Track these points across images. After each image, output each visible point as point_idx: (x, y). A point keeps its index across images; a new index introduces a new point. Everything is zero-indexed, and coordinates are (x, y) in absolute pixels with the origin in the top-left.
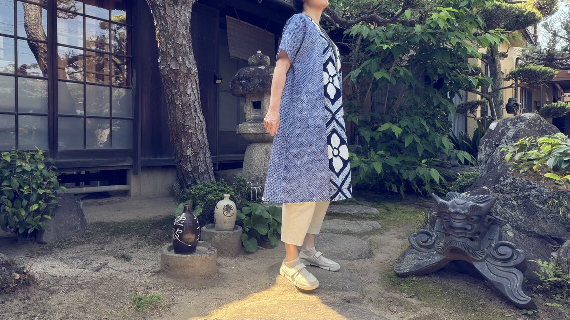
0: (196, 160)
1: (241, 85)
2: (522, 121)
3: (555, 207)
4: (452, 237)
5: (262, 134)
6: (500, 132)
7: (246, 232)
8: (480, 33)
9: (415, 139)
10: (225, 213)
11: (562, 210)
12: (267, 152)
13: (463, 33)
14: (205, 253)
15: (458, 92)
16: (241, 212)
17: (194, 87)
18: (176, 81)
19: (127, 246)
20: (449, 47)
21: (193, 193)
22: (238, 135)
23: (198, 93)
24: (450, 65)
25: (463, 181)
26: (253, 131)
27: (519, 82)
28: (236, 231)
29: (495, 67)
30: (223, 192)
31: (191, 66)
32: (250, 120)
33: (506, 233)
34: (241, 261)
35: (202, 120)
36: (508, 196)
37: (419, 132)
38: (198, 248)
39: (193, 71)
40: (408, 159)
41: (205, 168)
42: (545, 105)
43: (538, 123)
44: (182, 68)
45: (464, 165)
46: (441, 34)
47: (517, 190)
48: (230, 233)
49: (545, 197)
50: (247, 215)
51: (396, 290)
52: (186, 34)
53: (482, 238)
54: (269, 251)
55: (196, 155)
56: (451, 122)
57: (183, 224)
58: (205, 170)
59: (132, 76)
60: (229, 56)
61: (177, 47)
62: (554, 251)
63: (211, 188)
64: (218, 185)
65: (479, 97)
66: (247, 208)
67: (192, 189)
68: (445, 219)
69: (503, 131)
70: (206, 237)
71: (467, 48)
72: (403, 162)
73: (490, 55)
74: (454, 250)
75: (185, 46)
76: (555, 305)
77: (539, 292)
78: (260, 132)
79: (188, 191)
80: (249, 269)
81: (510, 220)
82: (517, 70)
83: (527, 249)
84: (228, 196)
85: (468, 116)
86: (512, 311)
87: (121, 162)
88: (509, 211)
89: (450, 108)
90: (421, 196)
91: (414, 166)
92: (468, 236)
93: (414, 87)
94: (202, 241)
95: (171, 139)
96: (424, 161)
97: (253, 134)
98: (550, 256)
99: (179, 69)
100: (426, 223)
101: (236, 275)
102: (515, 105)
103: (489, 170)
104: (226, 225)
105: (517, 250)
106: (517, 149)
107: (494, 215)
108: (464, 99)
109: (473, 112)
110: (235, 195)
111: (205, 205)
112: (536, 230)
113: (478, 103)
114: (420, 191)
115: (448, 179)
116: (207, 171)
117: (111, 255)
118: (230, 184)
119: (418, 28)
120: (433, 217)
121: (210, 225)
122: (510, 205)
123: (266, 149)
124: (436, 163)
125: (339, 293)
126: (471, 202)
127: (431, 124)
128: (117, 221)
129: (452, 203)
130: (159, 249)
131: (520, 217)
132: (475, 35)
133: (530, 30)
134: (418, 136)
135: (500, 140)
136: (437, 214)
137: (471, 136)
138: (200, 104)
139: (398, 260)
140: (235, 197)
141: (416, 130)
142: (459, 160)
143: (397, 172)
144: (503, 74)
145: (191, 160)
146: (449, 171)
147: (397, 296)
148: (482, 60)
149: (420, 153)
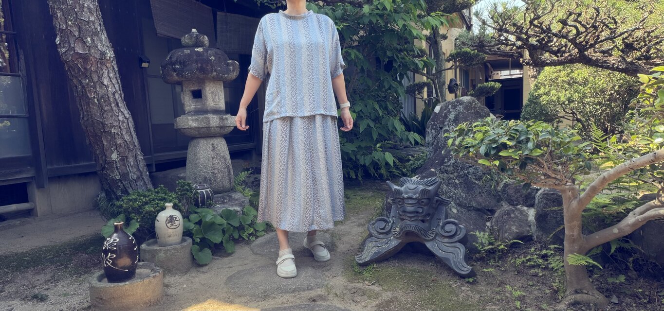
0: (124, 165)
1: (175, 70)
2: (461, 104)
3: (488, 181)
4: (407, 221)
5: (206, 127)
6: (443, 115)
7: (197, 242)
8: (423, 14)
9: (370, 123)
10: (169, 225)
11: (493, 184)
12: (214, 147)
13: (408, 15)
14: (148, 276)
15: (406, 74)
16: (189, 221)
17: (111, 75)
18: (85, 69)
19: (39, 282)
20: (396, 29)
21: (125, 205)
22: (176, 130)
23: (118, 83)
24: (398, 47)
25: (414, 164)
26: (195, 125)
27: (458, 64)
28: (185, 244)
29: (438, 49)
30: (164, 200)
31: (104, 49)
32: (190, 112)
33: (451, 210)
34: (192, 277)
35: (127, 116)
36: (452, 176)
37: (373, 116)
38: (138, 271)
39: (109, 55)
40: (363, 144)
41: (139, 174)
42: (479, 85)
43: (473, 106)
44: (93, 51)
45: (415, 145)
46: (388, 15)
47: (458, 170)
48: (178, 246)
49: (480, 173)
50: (196, 223)
51: (359, 279)
52: (92, 7)
53: (431, 219)
54: (226, 260)
55: (124, 159)
56: (402, 103)
57: (115, 246)
58: (138, 176)
59: (18, 60)
60: (157, 34)
61: (80, 24)
62: (488, 221)
63: (149, 196)
64: (158, 193)
65: (425, 78)
66: (196, 215)
67: (123, 200)
68: (400, 205)
69: (446, 114)
70: (148, 256)
71: (413, 31)
72: (359, 147)
73: (432, 36)
74: (408, 233)
75: (93, 22)
76: (489, 270)
77: (478, 260)
78: (203, 125)
79: (118, 203)
80: (205, 284)
81: (454, 198)
82: (455, 52)
83: (468, 222)
84: (171, 204)
85: (417, 96)
86: (458, 281)
87: (16, 173)
88: (452, 190)
89: (400, 91)
90: (378, 179)
91: (369, 150)
92: (420, 218)
93: (366, 71)
94: (143, 261)
95: (87, 141)
96: (378, 145)
97: (196, 128)
98: (485, 226)
99: (87, 52)
100: (383, 209)
101: (189, 294)
102: (455, 85)
103: (435, 152)
104: (171, 238)
105: (460, 226)
106: (457, 134)
107: (440, 196)
108: (412, 80)
109: (420, 92)
110: (180, 202)
111: (142, 219)
112: (474, 204)
113: (425, 84)
114: (376, 175)
115: (401, 160)
116: (140, 177)
117: (16, 298)
118: (172, 189)
119: (366, 9)
120: (389, 203)
121: (151, 241)
122: (453, 184)
123: (213, 145)
124: (390, 145)
125: (304, 293)
126: (421, 186)
127: (384, 106)
128: (20, 251)
129: (405, 188)
130: (85, 278)
131: (462, 194)
132: (419, 16)
133: (465, 12)
134: (373, 120)
135: (443, 123)
136: (393, 200)
137: (419, 116)
138: (123, 96)
139: (360, 248)
140: (180, 204)
141: (370, 114)
142: (410, 141)
143: (354, 158)
144: (444, 54)
145: (118, 165)
146: (402, 152)
147: (360, 285)
148: (426, 41)
149: (375, 137)
